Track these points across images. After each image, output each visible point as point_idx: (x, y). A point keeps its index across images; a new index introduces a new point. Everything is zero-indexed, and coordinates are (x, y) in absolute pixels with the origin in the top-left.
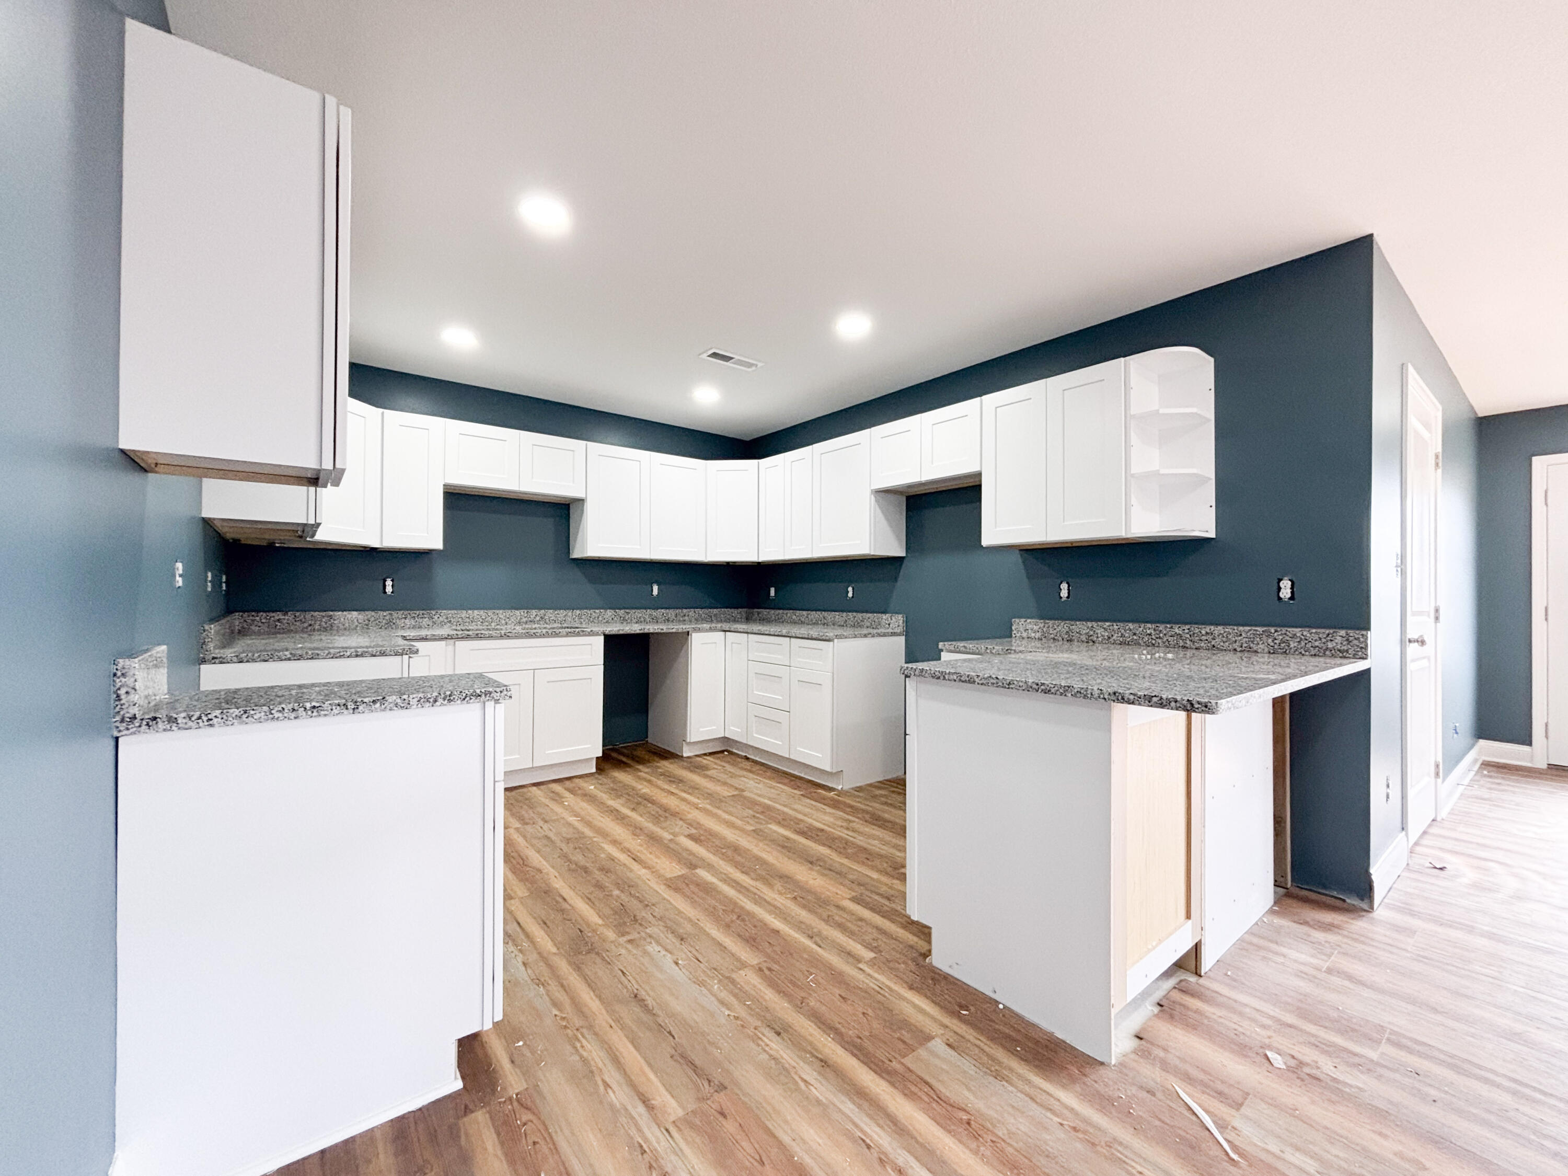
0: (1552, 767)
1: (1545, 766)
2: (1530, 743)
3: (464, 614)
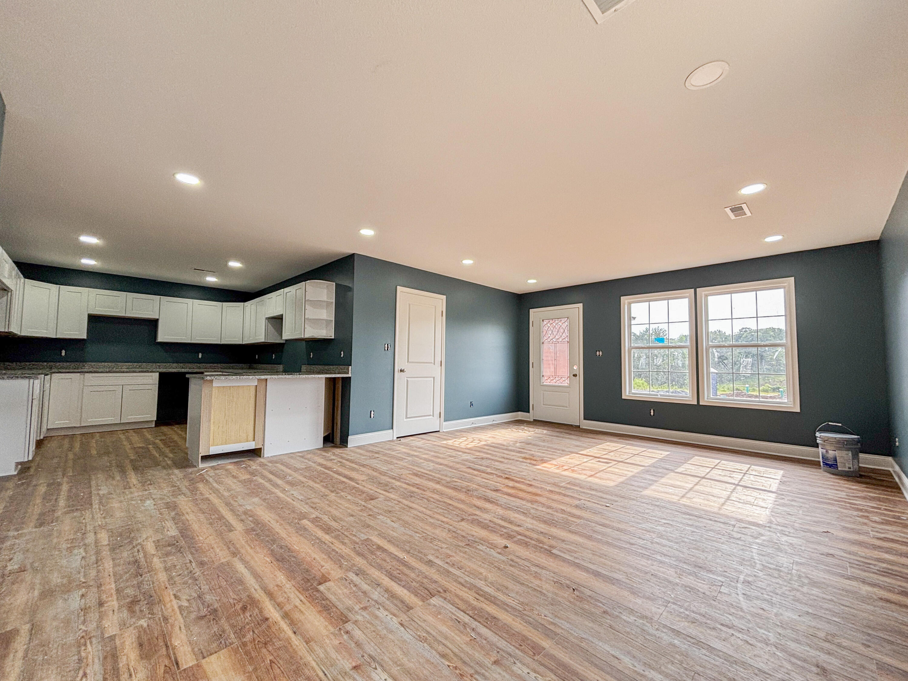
0: (535, 420)
1: (532, 420)
2: (529, 412)
3: (100, 364)
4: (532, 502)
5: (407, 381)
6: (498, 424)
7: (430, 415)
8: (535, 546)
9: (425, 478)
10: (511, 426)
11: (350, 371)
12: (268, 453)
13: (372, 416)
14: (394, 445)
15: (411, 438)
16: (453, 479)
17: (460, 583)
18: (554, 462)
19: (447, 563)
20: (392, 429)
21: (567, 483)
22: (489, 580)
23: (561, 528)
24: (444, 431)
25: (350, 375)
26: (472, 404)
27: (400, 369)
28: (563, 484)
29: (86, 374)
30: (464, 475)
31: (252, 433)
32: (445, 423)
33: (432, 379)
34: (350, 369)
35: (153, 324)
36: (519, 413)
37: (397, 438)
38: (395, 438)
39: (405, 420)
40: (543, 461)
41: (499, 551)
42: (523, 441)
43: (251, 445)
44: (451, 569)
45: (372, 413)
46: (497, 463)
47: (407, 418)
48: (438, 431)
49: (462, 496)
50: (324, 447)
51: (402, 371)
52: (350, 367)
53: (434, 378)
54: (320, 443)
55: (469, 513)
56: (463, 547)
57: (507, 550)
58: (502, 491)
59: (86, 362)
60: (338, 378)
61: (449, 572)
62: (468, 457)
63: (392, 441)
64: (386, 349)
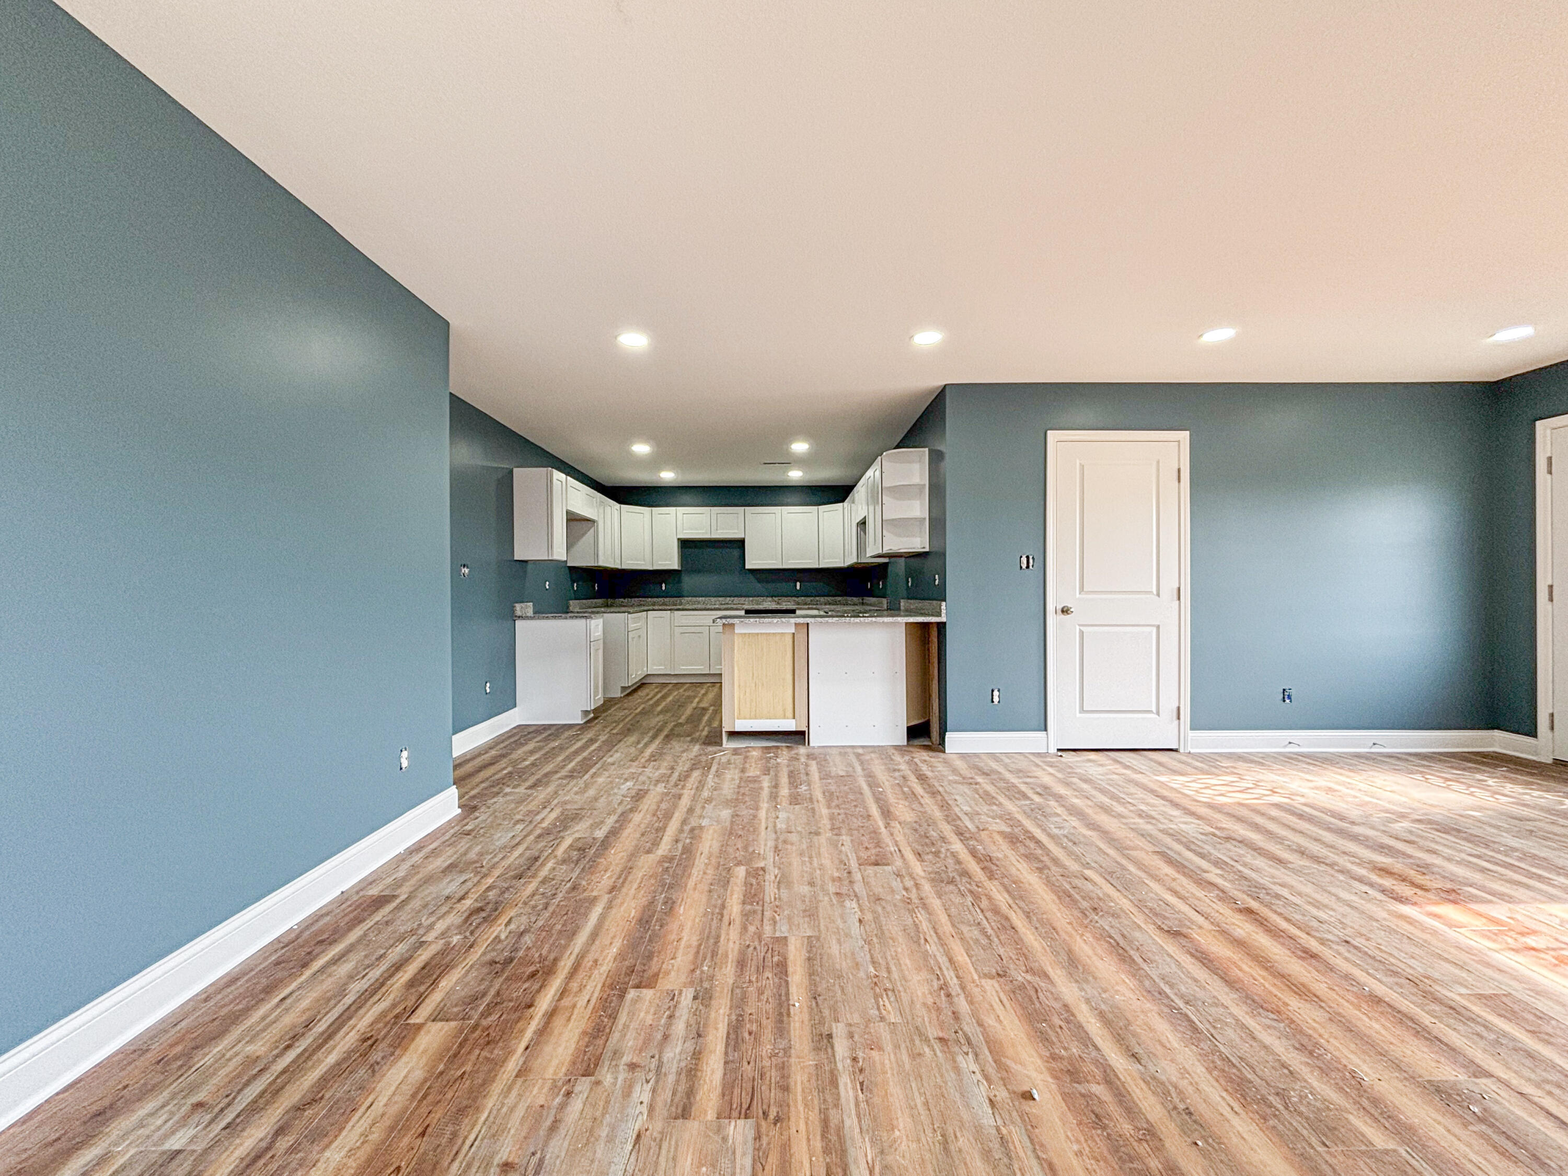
0: (1557, 762)
1: (1550, 761)
4: (1257, 1004)
5: (1082, 633)
6: (1390, 756)
7: (1150, 712)
8: (1116, 1145)
9: (1022, 850)
10: (1437, 766)
11: (944, 611)
12: (816, 739)
13: (996, 699)
14: (1037, 765)
15: (1092, 755)
16: (1088, 873)
17: (825, 1122)
18: (1500, 911)
19: (855, 1059)
20: (1046, 730)
21: (1480, 997)
22: (889, 1159)
23: (1280, 1135)
24: (1192, 751)
25: (943, 619)
26: (1286, 695)
27: (1059, 607)
28: (1456, 995)
29: (676, 612)
30: (1124, 868)
31: (791, 706)
32: (1192, 734)
33: (1154, 630)
34: (943, 607)
35: (740, 544)
36: (1497, 733)
37: (1059, 750)
38: (1053, 750)
39: (1078, 715)
40: (1452, 895)
41: (1002, 1094)
42: (1438, 818)
43: (790, 725)
44: (845, 1081)
45: (996, 693)
46: (1260, 862)
47: (1082, 711)
48: (1176, 750)
49: (1061, 916)
50: (908, 745)
51: (1065, 611)
52: (944, 604)
53: (1158, 627)
54: (901, 738)
55: (1035, 965)
56: (927, 1040)
57: (1027, 1106)
58: (1192, 940)
59: (683, 596)
60: (932, 623)
61: (834, 1083)
62: (1190, 827)
63: (1047, 754)
64: (1024, 566)
